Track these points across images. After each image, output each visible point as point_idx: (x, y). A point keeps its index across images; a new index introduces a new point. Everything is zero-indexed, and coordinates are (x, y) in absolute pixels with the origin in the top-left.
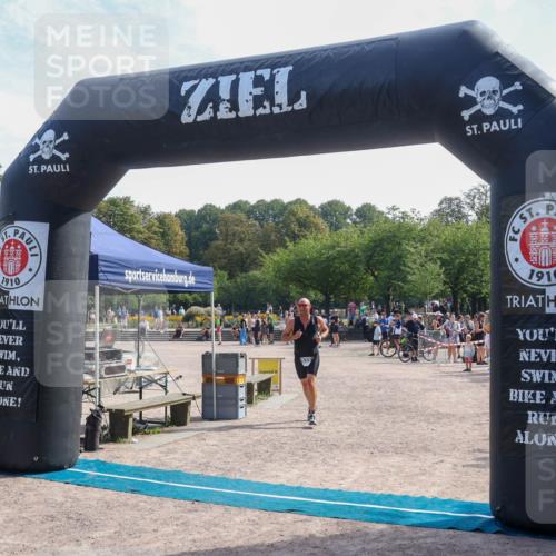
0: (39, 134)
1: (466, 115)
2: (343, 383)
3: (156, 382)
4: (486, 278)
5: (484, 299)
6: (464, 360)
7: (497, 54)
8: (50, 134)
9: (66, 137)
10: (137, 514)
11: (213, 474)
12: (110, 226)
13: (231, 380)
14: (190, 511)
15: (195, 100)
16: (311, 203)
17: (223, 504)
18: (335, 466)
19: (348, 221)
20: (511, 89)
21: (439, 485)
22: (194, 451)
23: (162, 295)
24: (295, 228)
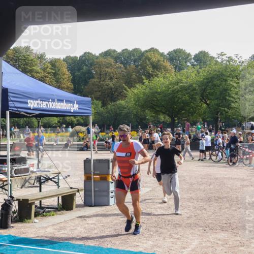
3: (51, 179)
12: (16, 68)
13: (105, 178)
18: (178, 239)
19: (189, 64)
22: (79, 228)
23: (55, 118)
24: (150, 70)
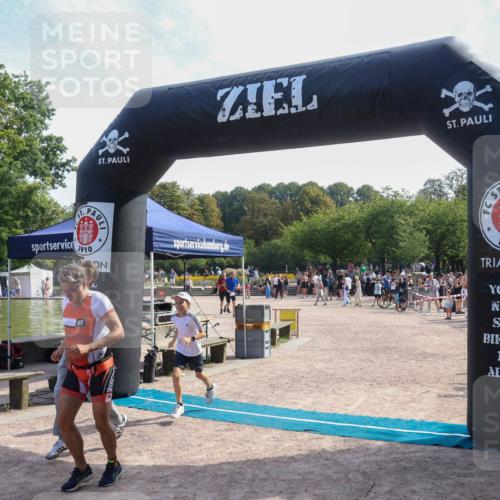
0: (106, 134)
1: (447, 112)
2: (349, 329)
4: (462, 244)
5: (461, 261)
6: (445, 310)
7: (471, 63)
8: (114, 134)
9: (126, 135)
10: (185, 432)
11: (245, 402)
13: (258, 327)
14: (227, 430)
15: (228, 104)
16: (320, 185)
17: (253, 425)
18: (342, 395)
19: (351, 199)
20: (483, 91)
21: (426, 411)
22: (230, 383)
23: (203, 260)
24: (308, 205)
